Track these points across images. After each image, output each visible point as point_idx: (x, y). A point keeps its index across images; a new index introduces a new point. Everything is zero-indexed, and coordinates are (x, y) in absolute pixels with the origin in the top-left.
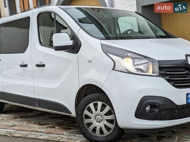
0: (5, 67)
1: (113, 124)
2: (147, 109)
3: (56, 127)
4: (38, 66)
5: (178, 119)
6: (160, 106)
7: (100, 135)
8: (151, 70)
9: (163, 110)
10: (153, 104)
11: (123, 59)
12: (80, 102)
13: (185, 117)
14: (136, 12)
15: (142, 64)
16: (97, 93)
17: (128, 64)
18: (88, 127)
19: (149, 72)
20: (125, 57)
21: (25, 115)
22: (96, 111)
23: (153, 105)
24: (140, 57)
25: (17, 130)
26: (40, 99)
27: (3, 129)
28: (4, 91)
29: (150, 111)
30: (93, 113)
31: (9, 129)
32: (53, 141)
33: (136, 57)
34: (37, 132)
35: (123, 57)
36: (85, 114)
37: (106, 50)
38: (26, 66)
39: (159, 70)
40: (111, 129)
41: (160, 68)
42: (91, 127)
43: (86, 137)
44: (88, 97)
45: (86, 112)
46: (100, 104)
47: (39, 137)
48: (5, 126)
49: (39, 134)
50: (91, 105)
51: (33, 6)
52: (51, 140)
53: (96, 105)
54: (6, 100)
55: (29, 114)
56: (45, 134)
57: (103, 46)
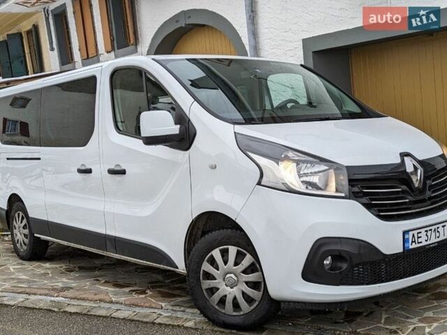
0: (49, 169)
1: (260, 291)
2: (325, 262)
3: (148, 291)
4: (112, 172)
5: (387, 281)
6: (351, 258)
7: (234, 311)
8: (333, 186)
9: (357, 265)
10: (338, 254)
11: (278, 164)
12: (194, 245)
13: (401, 278)
14: (302, 65)
15: (316, 173)
16: (227, 228)
17: (287, 173)
18: (210, 297)
19: (328, 189)
20: (282, 160)
21: (89, 265)
22: (225, 265)
23: (337, 256)
24: (311, 159)
25: (71, 298)
26: (116, 237)
27: (45, 295)
28: (46, 219)
29: (332, 268)
30: (220, 269)
31: (57, 297)
32: (142, 322)
33: (303, 159)
34: (111, 302)
35: (277, 160)
36: (204, 271)
37: (246, 146)
38: (89, 171)
39: (349, 185)
40: (256, 301)
41: (352, 182)
42: (217, 297)
43: (205, 316)
44: (209, 237)
45: (206, 267)
46: (233, 251)
47: (115, 315)
48: (49, 290)
49: (114, 307)
50: (216, 253)
51: (104, 48)
52: (137, 321)
53: (225, 253)
54: (50, 237)
55: (97, 262)
56: (127, 308)
57: (238, 136)
